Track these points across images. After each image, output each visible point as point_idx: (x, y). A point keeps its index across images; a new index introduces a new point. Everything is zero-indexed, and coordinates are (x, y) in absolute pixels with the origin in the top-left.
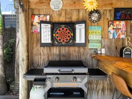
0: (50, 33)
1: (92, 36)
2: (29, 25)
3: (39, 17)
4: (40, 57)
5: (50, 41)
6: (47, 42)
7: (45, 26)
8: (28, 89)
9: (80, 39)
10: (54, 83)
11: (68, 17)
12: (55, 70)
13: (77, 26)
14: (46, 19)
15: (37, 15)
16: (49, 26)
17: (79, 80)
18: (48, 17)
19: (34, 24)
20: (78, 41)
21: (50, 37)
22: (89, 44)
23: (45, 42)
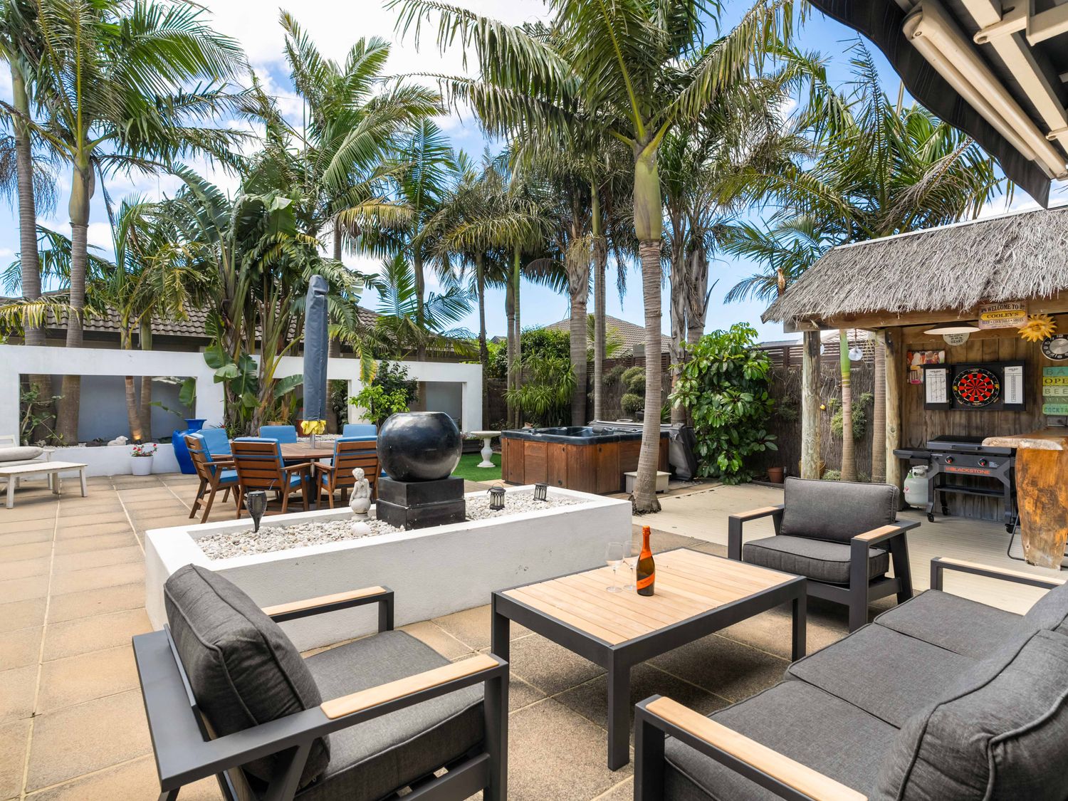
0: (944, 385)
1: (1052, 390)
2: (903, 371)
3: (923, 354)
4: (924, 428)
5: (944, 400)
6: (939, 401)
7: (933, 374)
8: (901, 477)
9: (1014, 396)
10: (945, 466)
11: (990, 351)
12: (948, 446)
13: (1007, 370)
14: (938, 358)
15: (918, 351)
16: (943, 371)
17: (992, 464)
18: (942, 355)
19: (912, 368)
20: (1008, 399)
21: (944, 392)
22: (1045, 406)
23: (934, 401)
